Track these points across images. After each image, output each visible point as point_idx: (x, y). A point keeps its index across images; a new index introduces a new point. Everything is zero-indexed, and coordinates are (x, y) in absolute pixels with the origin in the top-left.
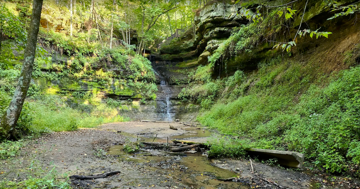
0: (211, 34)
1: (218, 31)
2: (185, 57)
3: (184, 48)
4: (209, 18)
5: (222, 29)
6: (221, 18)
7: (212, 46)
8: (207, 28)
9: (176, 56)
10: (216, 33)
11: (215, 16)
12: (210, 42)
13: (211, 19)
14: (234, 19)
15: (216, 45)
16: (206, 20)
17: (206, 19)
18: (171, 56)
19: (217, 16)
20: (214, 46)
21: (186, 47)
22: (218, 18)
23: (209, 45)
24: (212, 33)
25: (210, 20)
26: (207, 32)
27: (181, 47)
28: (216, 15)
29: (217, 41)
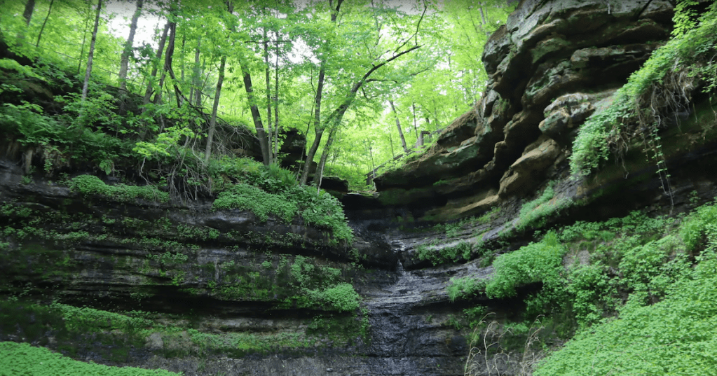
0: (559, 77)
1: (587, 60)
2: (454, 190)
3: (448, 166)
4: (550, 21)
5: (603, 52)
6: (597, 11)
7: (567, 115)
8: (542, 60)
9: (424, 191)
10: (575, 68)
11: (574, 10)
12: (556, 102)
13: (558, 20)
14: (644, 14)
15: (584, 106)
16: (537, 29)
17: (535, 27)
18: (408, 193)
19: (578, 7)
20: (575, 112)
21: (454, 164)
22: (585, 12)
23: (555, 113)
24: (561, 73)
25: (551, 24)
26: (541, 74)
27: (438, 165)
28: (574, 6)
29: (586, 96)
